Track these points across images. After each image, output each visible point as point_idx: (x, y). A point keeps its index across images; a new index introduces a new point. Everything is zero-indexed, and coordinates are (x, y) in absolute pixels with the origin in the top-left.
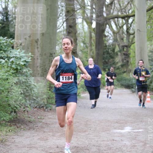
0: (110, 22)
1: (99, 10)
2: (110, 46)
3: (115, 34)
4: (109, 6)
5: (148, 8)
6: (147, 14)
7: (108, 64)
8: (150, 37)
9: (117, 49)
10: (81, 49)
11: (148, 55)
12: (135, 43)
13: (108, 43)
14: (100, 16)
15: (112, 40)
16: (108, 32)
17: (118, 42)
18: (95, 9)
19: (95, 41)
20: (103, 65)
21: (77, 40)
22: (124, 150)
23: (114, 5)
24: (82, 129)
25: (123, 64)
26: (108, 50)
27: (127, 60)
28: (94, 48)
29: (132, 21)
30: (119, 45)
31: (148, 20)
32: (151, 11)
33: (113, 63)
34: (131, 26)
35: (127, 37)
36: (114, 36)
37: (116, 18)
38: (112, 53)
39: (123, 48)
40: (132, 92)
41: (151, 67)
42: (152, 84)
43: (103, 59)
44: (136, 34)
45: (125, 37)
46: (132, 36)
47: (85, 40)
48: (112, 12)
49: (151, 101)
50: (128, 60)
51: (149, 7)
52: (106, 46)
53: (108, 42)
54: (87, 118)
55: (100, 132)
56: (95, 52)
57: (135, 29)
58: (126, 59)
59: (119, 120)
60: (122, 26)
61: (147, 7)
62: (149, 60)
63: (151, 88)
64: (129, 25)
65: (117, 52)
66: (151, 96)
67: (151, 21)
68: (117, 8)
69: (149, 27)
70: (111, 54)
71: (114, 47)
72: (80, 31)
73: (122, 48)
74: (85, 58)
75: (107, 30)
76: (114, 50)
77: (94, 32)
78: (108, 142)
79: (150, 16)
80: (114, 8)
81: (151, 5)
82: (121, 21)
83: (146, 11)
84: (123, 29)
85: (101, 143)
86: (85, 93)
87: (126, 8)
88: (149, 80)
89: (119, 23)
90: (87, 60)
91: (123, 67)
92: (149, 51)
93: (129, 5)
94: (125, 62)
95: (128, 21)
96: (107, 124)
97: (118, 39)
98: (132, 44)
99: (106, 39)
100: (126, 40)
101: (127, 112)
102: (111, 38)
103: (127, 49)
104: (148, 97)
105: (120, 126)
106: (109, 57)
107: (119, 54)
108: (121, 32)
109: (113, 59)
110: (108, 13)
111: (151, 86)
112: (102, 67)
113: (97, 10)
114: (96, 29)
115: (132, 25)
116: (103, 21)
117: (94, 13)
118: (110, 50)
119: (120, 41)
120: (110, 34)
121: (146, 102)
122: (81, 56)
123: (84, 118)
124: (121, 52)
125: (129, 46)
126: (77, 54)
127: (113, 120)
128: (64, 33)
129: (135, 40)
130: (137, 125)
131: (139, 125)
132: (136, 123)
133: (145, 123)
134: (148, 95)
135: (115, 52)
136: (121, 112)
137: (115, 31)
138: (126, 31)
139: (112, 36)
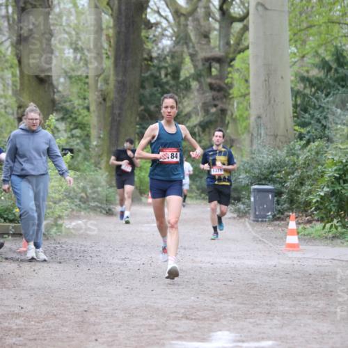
2: (165, 59)
3: (182, 19)
8: (301, 30)
9: (188, 69)
11: (292, 89)
12: (247, 48)
13: (159, 49)
15: (171, 38)
16: (158, 10)
17: (191, 45)
19: (112, 41)
20: (140, 125)
24: (68, 337)
25: (207, 118)
26: (158, 74)
27: (220, 105)
28: (108, 64)
30: (192, 56)
35: (220, 27)
36: (179, 24)
38: (172, 82)
39: (207, 64)
40: (235, 215)
41: (303, 131)
42: (303, 188)
44: (251, 17)
45: (215, 30)
46: (237, 26)
49: (301, 247)
50: (224, 106)
52: (151, 59)
53: (157, 45)
54: (87, 303)
56: (112, 79)
57: (248, 3)
58: (216, 102)
59: (193, 308)
62: (295, 106)
63: (302, 200)
65: (187, 78)
66: (301, 227)
70: (167, 87)
71: (176, 61)
72: (62, 6)
73: (204, 64)
75: (155, 4)
76: (176, 72)
77: (110, 12)
84: (209, 1)
86: (79, 217)
88: (295, 174)
90: (86, 105)
91: (207, 130)
92: (296, 75)
94: (213, 114)
96: (151, 322)
97: (192, 35)
98: (239, 52)
99: (151, 33)
100: (220, 41)
101: (219, 281)
102: (169, 32)
103: (220, 71)
104: (292, 233)
105: (194, 330)
107: (194, 85)
108: (201, 11)
111: (300, 196)
112: (138, 131)
114: (116, 2)
118: (163, 73)
119: (199, 43)
120: (166, 18)
121: (283, 247)
122: (64, 94)
123: (74, 300)
124: (202, 80)
125: (229, 60)
126: (51, 84)
127: (174, 310)
128: (7, 12)
129: (246, 38)
130: (253, 326)
131: (260, 324)
132: (251, 320)
133: (280, 318)
134: (292, 225)
135: (181, 79)
136: (199, 283)
137: (181, 7)
138: (218, 7)
139: (170, 25)
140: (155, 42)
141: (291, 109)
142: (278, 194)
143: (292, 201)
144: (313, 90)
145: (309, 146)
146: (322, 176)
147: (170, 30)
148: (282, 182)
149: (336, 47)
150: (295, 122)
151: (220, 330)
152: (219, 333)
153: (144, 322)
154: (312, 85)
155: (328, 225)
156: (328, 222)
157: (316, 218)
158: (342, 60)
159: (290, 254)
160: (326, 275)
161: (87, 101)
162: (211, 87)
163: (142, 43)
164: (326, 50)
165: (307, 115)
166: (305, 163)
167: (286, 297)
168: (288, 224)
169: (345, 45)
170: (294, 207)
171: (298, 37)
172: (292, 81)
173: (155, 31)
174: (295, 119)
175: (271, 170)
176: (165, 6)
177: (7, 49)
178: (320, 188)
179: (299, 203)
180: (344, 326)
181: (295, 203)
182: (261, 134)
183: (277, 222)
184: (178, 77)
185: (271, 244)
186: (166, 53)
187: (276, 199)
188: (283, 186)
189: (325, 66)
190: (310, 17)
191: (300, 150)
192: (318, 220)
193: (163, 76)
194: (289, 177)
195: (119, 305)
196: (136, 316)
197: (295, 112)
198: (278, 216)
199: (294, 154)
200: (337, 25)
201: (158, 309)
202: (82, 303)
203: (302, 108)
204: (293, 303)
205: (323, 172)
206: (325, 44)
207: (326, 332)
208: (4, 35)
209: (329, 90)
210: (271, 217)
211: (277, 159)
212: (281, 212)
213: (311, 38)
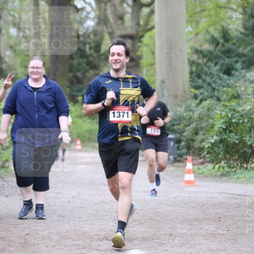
2: (89, 36)
3: (102, 5)
7: (83, 83)
8: (195, 13)
9: (107, 44)
10: (12, 42)
11: (189, 60)
12: (153, 28)
13: (84, 28)
15: (93, 19)
17: (109, 25)
20: (69, 87)
26: (83, 48)
30: (111, 34)
35: (133, 11)
36: (99, 9)
38: (95, 55)
41: (197, 92)
42: (198, 137)
43: (70, 71)
44: (156, 3)
45: (128, 13)
46: (146, 10)
49: (196, 183)
52: (79, 36)
53: (82, 25)
54: (28, 228)
59: (112, 231)
62: (191, 73)
63: (197, 146)
65: (106, 52)
66: (196, 167)
70: (91, 59)
71: (98, 38)
74: (21, 67)
76: (97, 47)
88: (192, 126)
92: (192, 48)
96: (79, 243)
97: (111, 18)
98: (147, 31)
100: (132, 21)
102: (92, 15)
103: (133, 45)
104: (189, 172)
106: (84, 65)
109: (97, 72)
111: (195, 143)
112: (68, 93)
118: (87, 47)
119: (116, 23)
120: (89, 4)
121: (183, 183)
122: (10, 63)
123: (18, 226)
125: (138, 37)
129: (153, 20)
130: (159, 245)
131: (165, 244)
132: (157, 241)
133: (180, 239)
134: (189, 166)
139: (93, 10)
140: (81, 22)
141: (188, 75)
142: (178, 141)
143: (189, 147)
144: (205, 60)
145: (201, 105)
146: (213, 127)
148: (181, 132)
149: (223, 27)
150: (191, 85)
151: (133, 249)
152: (132, 251)
153: (73, 243)
154: (204, 56)
155: (217, 166)
156: (217, 164)
157: (208, 160)
158: (227, 36)
159: (187, 189)
160: (215, 205)
164: (215, 29)
165: (200, 81)
166: (199, 118)
167: (184, 222)
168: (186, 165)
169: (230, 25)
170: (190, 151)
171: (193, 18)
172: (188, 54)
173: (81, 14)
174: (191, 83)
175: (172, 123)
178: (211, 137)
179: (195, 149)
180: (230, 245)
181: (191, 149)
182: (164, 95)
183: (178, 164)
184: (99, 51)
185: (173, 181)
186: (90, 31)
187: (176, 145)
188: (182, 135)
189: (214, 41)
190: (202, 2)
191: (195, 107)
192: (209, 162)
193: (88, 50)
194: (187, 128)
195: (54, 229)
196: (67, 238)
197: (191, 78)
198: (178, 159)
199: (190, 111)
200: (223, 12)
201: (84, 232)
202: (25, 228)
203: (197, 75)
204: (190, 227)
205: (213, 124)
206: (214, 24)
207: (216, 249)
209: (217, 60)
210: (173, 159)
211: (177, 114)
212: (181, 156)
213: (204, 20)
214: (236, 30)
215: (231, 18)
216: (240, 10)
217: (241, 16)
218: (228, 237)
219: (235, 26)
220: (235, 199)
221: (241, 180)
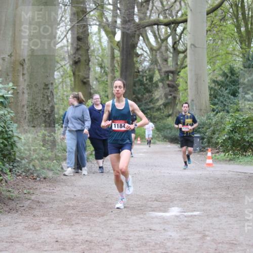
0: (146, 31)
1: (127, 11)
2: (146, 72)
3: (154, 52)
4: (144, 4)
5: (209, 9)
6: (207, 18)
7: (141, 101)
8: (213, 58)
9: (157, 77)
10: (97, 76)
11: (209, 87)
12: (186, 66)
13: (142, 67)
14: (129, 21)
15: (148, 62)
16: (142, 48)
17: (158, 65)
18: (120, 10)
19: (119, 63)
21: (89, 61)
22: (169, 247)
23: (153, 3)
24: (98, 210)
25: (167, 101)
26: (142, 79)
27: (173, 95)
28: (118, 74)
29: (182, 30)
30: (159, 70)
31: (209, 28)
32: (214, 13)
33: (150, 99)
34: (180, 38)
35: (173, 56)
36: (152, 55)
37: (155, 24)
38: (149, 83)
39: (167, 74)
41: (214, 107)
42: (215, 136)
43: (134, 94)
44: (188, 51)
45: (170, 57)
46: (181, 56)
47: (102, 60)
48: (148, 14)
49: (214, 165)
50: (175, 95)
51: (211, 7)
52: (139, 72)
53: (142, 65)
54: (107, 193)
55: (128, 216)
57: (187, 44)
58: (171, 93)
60: (166, 39)
61: (207, 7)
62: (210, 95)
64: (177, 37)
65: (156, 81)
66: (214, 155)
67: (214, 30)
68: (156, 8)
69: (210, 40)
70: (147, 86)
71: (151, 73)
72: (95, 46)
73: (165, 75)
74: (103, 91)
75: (141, 44)
76: (151, 79)
77: (118, 49)
78: (142, 233)
79: (212, 21)
80: (152, 9)
81: (214, 3)
82: (163, 30)
83: (206, 14)
84: (168, 43)
85: (131, 234)
87: (173, 8)
88: (211, 129)
89: (160, 34)
90: (106, 95)
91: (167, 107)
92: (211, 79)
93: (178, 3)
94: (170, 99)
95: (176, 30)
96: (139, 203)
97: (159, 60)
98: (183, 68)
99: (139, 59)
100: (173, 62)
101: (173, 182)
102: (148, 59)
103: (173, 78)
104: (209, 158)
105: (161, 207)
106: (143, 90)
107: (160, 84)
108: (163, 48)
109: (151, 94)
110: (142, 16)
111: (213, 140)
113: (123, 11)
114: (121, 44)
115: (182, 37)
116: (134, 29)
117: (119, 17)
118: (145, 78)
119: (162, 64)
120: (146, 52)
121: (205, 165)
122: (96, 89)
123: (101, 192)
124: (164, 82)
125: (177, 72)
126: (89, 85)
127: (150, 197)
128: (68, 50)
129: (186, 62)
130: (190, 205)
131: (193, 204)
132: (189, 202)
133: (203, 201)
134: (209, 154)
135: (154, 82)
136: (163, 183)
137: (153, 46)
138: (172, 46)
139: (148, 56)
140: (141, 63)
141: (208, 96)
142: (202, 138)
143: (209, 142)
144: (219, 87)
145: (217, 115)
146: (224, 130)
147: (148, 58)
148: (204, 133)
149: (230, 66)
150: (210, 103)
152: (173, 208)
153: (135, 203)
154: (219, 84)
155: (227, 154)
156: (227, 152)
157: (221, 150)
158: (233, 72)
159: (208, 169)
160: (225, 179)
161: (107, 93)
162: (169, 86)
163: (134, 64)
164: (225, 67)
165: (216, 100)
166: (215, 123)
167: (206, 190)
168: (207, 154)
169: (234, 65)
170: (210, 145)
171: (211, 61)
172: (209, 83)
173: (141, 58)
174: (211, 101)
175: (199, 127)
176: (145, 46)
177: (68, 68)
178: (223, 135)
179: (213, 143)
180: (235, 204)
183: (202, 153)
184: (152, 81)
185: (199, 164)
186: (146, 69)
187: (201, 141)
188: (205, 135)
189: (225, 75)
190: (217, 50)
191: (213, 117)
192: (222, 152)
193: (145, 80)
194: (208, 130)
196: (132, 200)
197: (210, 98)
198: (202, 149)
199: (210, 119)
200: (230, 56)
201: (143, 196)
202: (105, 193)
203: (214, 96)
204: (209, 193)
205: (224, 127)
206: (225, 64)
207: (226, 207)
208: (66, 61)
209: (227, 87)
210: (199, 150)
211: (202, 121)
212: (204, 148)
213: (218, 61)
214: (239, 68)
215: (235, 60)
216: (241, 55)
217: (241, 59)
218: (234, 199)
219: (238, 65)
220: (238, 175)
221: (241, 163)
